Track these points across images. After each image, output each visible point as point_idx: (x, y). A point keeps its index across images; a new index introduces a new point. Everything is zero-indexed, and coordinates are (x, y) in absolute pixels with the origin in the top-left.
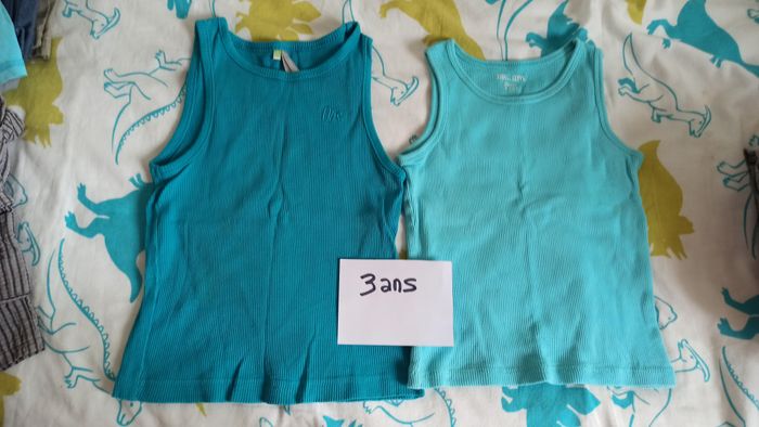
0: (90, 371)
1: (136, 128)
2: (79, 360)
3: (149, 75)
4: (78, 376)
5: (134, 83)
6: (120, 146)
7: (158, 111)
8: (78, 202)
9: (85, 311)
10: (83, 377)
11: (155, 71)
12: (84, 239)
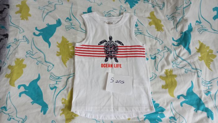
0: (42, 61)
4: (39, 62)
6: (44, 19)
8: (36, 30)
9: (39, 50)
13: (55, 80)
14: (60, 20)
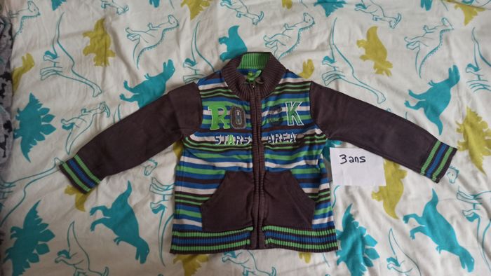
3: (146, 33)
5: (140, 35)
11: (148, 31)
13: (162, 193)
14: (172, 64)
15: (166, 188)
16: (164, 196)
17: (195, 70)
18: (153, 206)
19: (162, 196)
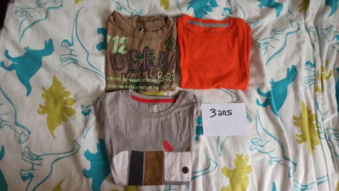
0: (9, 122)
1: (28, 29)
2: (4, 118)
3: (34, 9)
4: (4, 124)
5: (27, 12)
6: (22, 36)
7: (36, 22)
8: (5, 57)
9: (8, 99)
10: (6, 124)
11: (36, 8)
12: (8, 71)
14: (52, 42)
15: (36, 157)
16: (34, 164)
17: (71, 50)
18: (23, 173)
19: (32, 164)
